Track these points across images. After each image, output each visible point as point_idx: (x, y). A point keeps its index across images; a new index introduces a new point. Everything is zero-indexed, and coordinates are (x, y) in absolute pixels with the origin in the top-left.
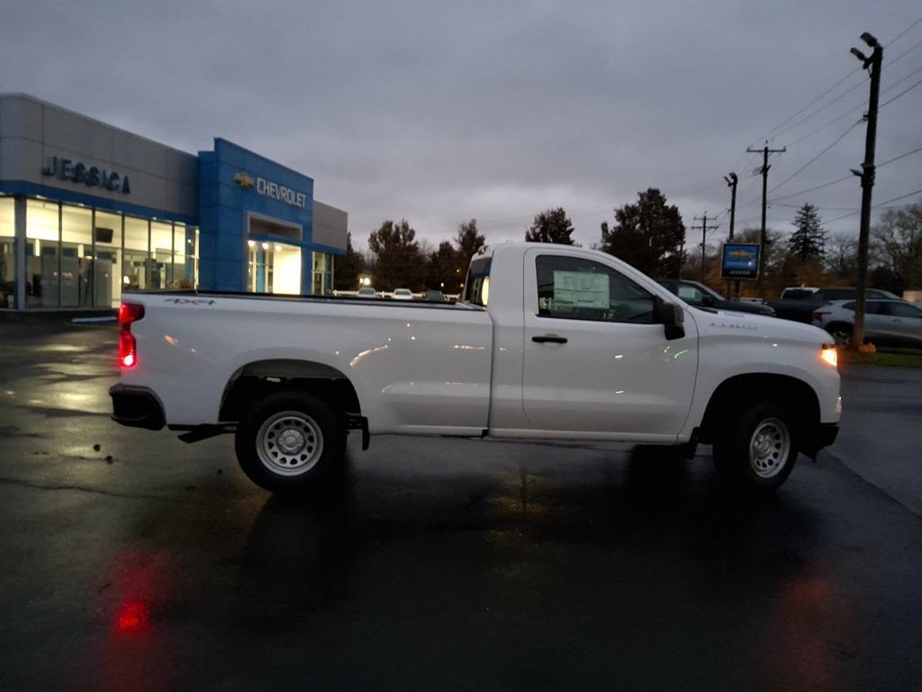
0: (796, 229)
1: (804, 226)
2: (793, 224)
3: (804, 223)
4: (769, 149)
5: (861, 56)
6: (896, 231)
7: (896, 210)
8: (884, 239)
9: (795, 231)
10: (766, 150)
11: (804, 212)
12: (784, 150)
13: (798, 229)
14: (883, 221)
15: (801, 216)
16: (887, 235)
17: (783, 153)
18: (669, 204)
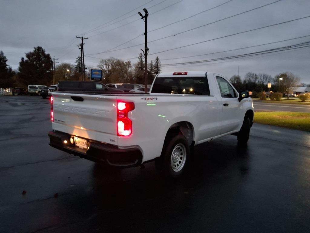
0: (76, 64)
1: (79, 63)
2: (75, 62)
3: (79, 62)
4: (83, 37)
5: (141, 15)
6: (105, 66)
7: (104, 60)
8: (101, 68)
9: (76, 65)
10: (82, 38)
11: (78, 58)
12: (88, 39)
13: (77, 64)
14: (101, 63)
15: (77, 60)
16: (102, 67)
17: (87, 39)
18: (46, 53)
